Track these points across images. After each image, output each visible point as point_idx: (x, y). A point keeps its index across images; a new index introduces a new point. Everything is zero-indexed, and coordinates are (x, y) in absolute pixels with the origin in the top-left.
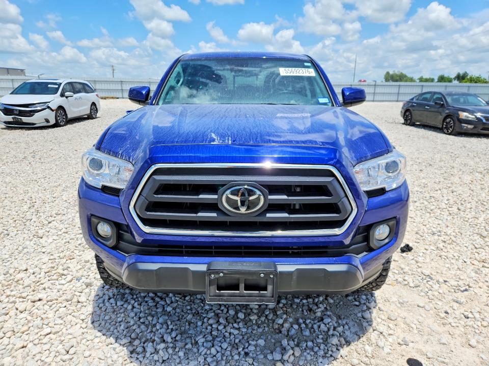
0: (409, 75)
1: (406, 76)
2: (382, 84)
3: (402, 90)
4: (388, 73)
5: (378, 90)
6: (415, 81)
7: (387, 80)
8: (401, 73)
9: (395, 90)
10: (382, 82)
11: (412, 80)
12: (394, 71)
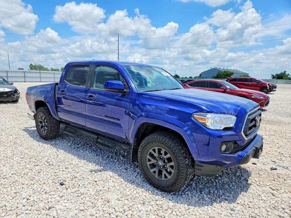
0: (45, 67)
1: (43, 67)
2: (28, 71)
3: (42, 75)
4: (31, 65)
5: (27, 75)
6: (48, 70)
7: (31, 69)
8: (40, 65)
9: (38, 75)
10: (29, 70)
11: (47, 70)
12: (35, 64)
